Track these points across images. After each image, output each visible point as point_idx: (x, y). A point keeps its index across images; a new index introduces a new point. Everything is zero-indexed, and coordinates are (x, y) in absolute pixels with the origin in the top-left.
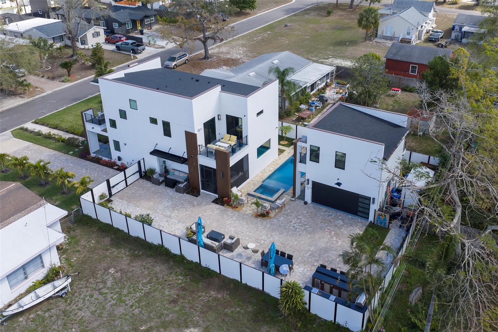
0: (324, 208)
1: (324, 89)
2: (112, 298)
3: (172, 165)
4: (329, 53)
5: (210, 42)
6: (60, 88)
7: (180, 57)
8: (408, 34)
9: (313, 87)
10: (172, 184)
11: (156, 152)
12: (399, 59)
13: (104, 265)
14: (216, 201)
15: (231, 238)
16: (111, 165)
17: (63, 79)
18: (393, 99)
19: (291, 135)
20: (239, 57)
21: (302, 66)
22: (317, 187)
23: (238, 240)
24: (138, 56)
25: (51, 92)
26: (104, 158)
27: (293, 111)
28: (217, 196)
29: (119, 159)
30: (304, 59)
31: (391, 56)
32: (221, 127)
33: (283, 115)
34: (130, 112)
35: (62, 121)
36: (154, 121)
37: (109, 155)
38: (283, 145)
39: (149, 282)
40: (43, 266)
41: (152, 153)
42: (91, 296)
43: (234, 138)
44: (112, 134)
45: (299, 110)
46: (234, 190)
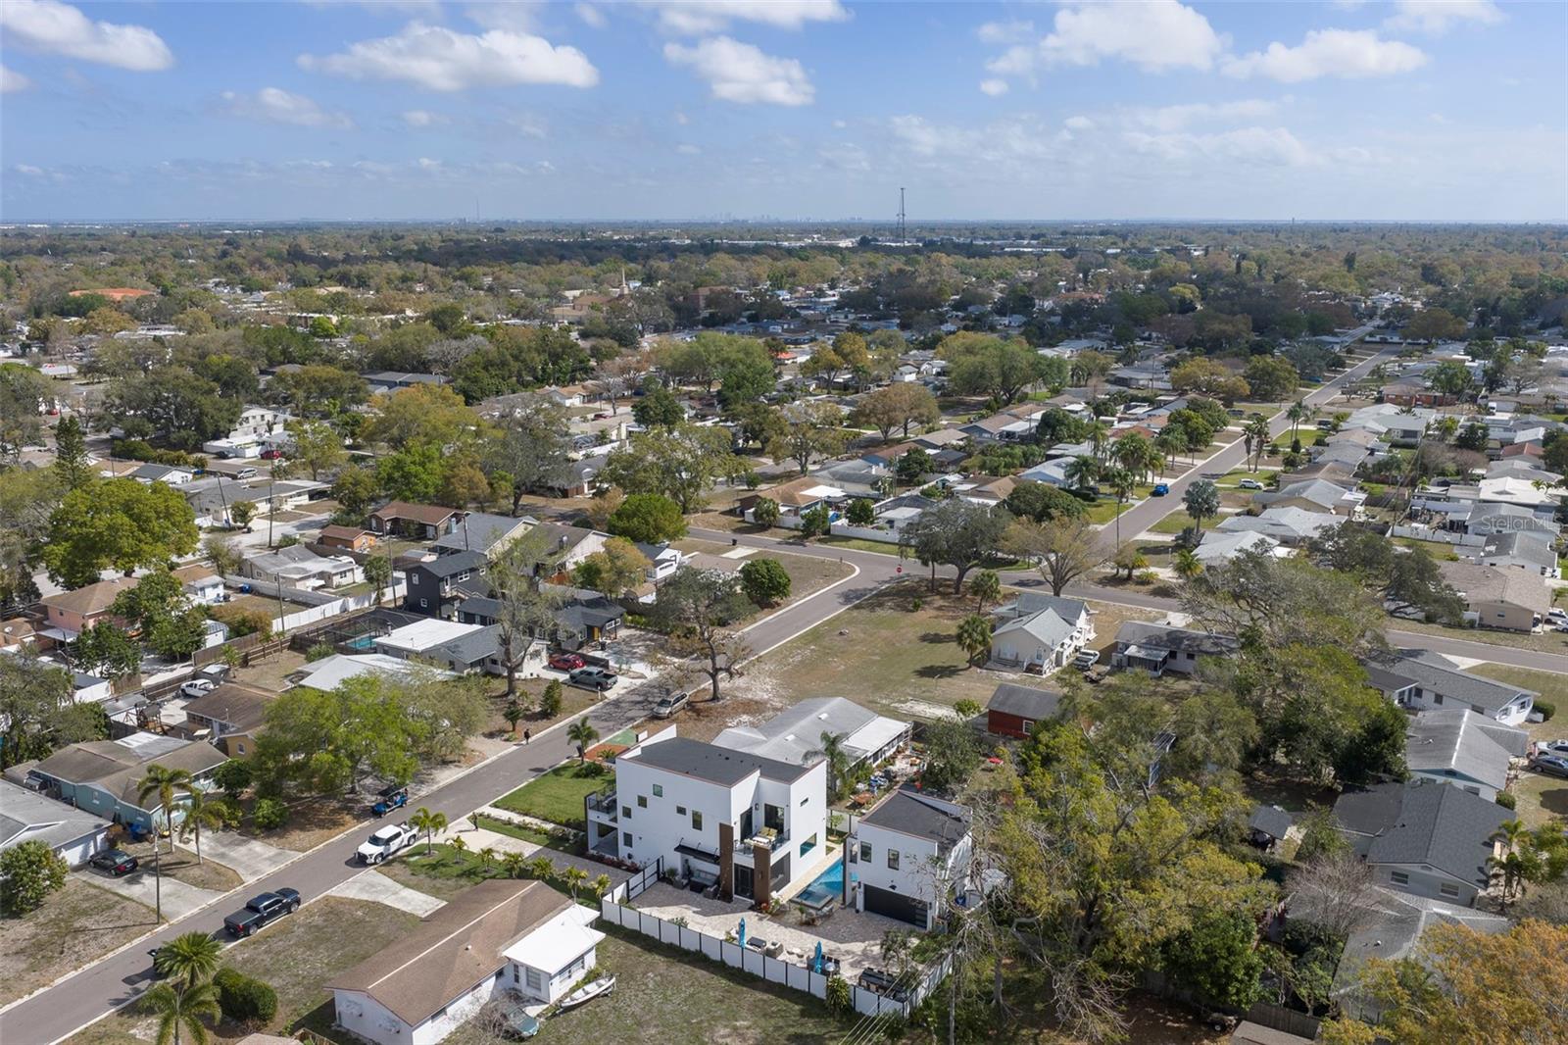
0: (878, 917)
1: (893, 757)
2: (657, 999)
3: (698, 864)
4: (908, 691)
5: (722, 675)
6: (506, 752)
7: (677, 700)
8: (1039, 657)
9: (876, 756)
10: (698, 888)
11: (681, 849)
12: (1007, 711)
13: (640, 970)
14: (752, 908)
15: (774, 944)
16: (619, 865)
17: (506, 736)
18: (990, 775)
19: (842, 827)
20: (766, 697)
21: (863, 723)
22: (870, 891)
23: (781, 946)
24: (607, 693)
25: (494, 758)
26: (607, 856)
27: (847, 793)
28: (753, 902)
29: (630, 857)
30: (865, 710)
31: (995, 707)
32: (759, 818)
33: (833, 798)
34: (651, 799)
35: (531, 804)
36: (681, 811)
37: (615, 851)
38: (833, 841)
39: (692, 985)
40: (583, 967)
41: (677, 849)
42: (637, 996)
43: (774, 831)
44: (623, 826)
45: (855, 792)
46: (774, 894)
